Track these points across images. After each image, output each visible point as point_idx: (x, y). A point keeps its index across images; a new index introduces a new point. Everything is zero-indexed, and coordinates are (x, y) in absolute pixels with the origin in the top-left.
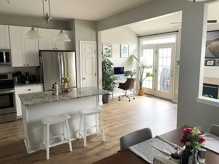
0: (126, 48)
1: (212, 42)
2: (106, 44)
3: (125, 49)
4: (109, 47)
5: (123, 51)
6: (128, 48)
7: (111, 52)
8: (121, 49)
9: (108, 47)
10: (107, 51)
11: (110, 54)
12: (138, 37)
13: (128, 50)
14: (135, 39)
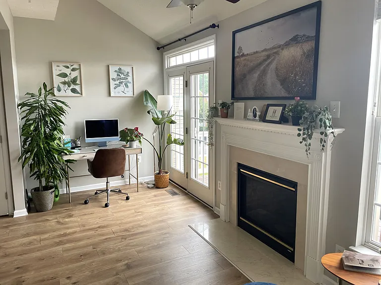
0: (125, 74)
1: (282, 49)
2: (61, 65)
3: (122, 76)
4: (73, 70)
5: (117, 82)
6: (130, 74)
7: (78, 82)
8: (111, 77)
9: (68, 71)
10: (66, 79)
11: (77, 88)
12: (158, 49)
13: (130, 79)
14: (152, 54)
